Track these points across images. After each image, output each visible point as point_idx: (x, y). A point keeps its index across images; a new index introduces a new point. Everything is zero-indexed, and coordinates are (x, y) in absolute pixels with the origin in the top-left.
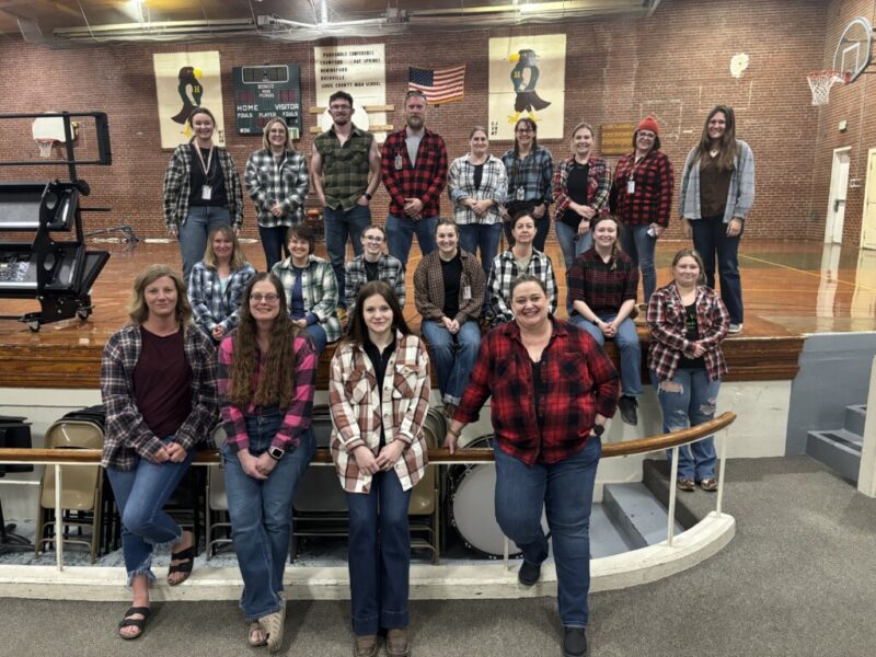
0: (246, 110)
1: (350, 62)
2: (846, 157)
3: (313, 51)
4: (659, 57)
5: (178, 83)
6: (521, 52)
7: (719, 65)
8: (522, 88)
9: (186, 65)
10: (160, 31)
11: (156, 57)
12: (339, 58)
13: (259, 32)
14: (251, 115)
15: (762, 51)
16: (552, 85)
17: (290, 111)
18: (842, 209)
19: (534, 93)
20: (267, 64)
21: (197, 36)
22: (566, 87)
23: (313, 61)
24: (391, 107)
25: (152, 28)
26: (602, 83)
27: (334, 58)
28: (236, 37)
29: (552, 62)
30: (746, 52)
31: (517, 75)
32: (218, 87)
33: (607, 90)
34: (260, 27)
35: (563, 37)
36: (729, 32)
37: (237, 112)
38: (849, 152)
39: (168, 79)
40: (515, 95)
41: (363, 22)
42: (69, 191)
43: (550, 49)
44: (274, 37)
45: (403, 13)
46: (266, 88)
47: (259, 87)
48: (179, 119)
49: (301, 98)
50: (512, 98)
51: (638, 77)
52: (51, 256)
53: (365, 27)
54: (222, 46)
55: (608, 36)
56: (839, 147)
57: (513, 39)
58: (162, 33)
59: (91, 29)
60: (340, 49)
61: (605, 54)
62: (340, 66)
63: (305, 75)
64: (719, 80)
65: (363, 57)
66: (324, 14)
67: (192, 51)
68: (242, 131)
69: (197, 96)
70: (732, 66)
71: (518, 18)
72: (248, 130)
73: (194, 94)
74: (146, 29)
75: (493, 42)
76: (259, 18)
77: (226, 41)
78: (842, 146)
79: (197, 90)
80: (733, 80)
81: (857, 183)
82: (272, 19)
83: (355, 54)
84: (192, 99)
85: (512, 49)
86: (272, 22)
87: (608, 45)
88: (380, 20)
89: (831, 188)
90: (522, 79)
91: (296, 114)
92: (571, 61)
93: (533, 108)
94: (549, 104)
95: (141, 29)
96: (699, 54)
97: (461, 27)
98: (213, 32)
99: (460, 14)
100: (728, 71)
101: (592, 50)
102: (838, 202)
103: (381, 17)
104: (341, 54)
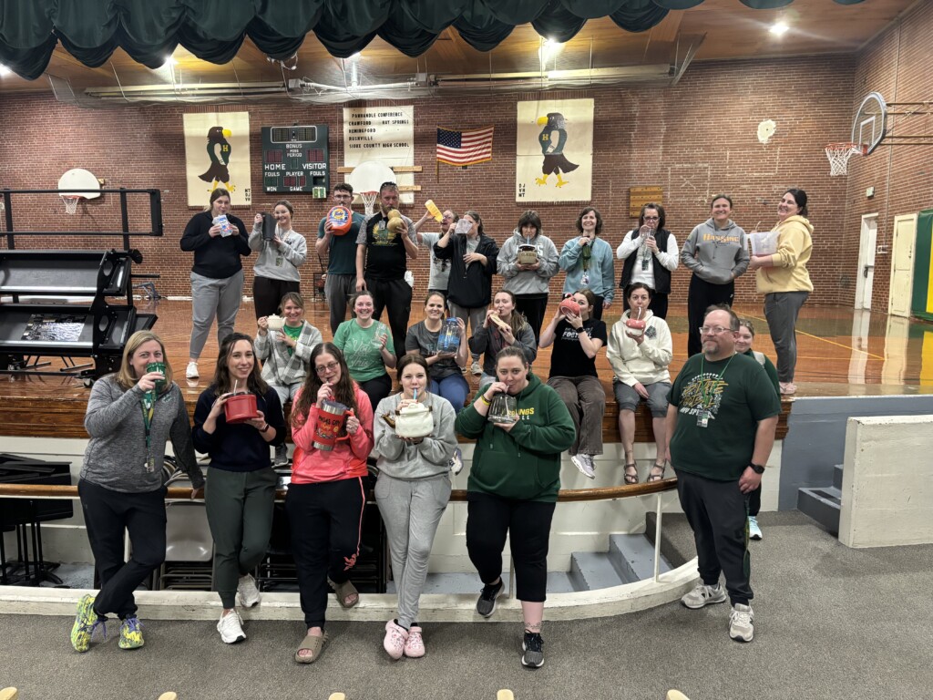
0: (274, 169)
1: (379, 124)
2: (874, 223)
3: (342, 111)
4: (687, 122)
5: (207, 142)
6: (549, 115)
7: (746, 131)
8: (550, 150)
9: (216, 125)
10: (192, 92)
11: (186, 117)
12: (368, 119)
13: (289, 95)
14: (278, 174)
15: (790, 117)
16: (580, 148)
17: (317, 170)
18: (871, 274)
19: (562, 155)
20: (295, 125)
21: (227, 98)
22: (594, 150)
23: (341, 122)
24: (419, 168)
25: (183, 90)
26: (630, 146)
27: (363, 119)
28: (265, 99)
29: (582, 125)
30: (773, 118)
31: (545, 137)
32: (247, 146)
33: (635, 154)
34: (290, 90)
35: (591, 101)
36: (756, 99)
37: (264, 171)
38: (876, 218)
39: (197, 139)
40: (543, 158)
41: (392, 85)
42: (124, 259)
43: (579, 113)
44: (303, 99)
45: (432, 77)
46: (294, 147)
47: (288, 146)
48: (206, 177)
49: (329, 159)
50: (540, 161)
51: (666, 142)
52: (105, 318)
53: (395, 90)
54: (252, 108)
55: (636, 101)
56: (866, 213)
57: (541, 102)
58: (193, 95)
59: (122, 89)
60: (369, 110)
61: (632, 118)
62: (369, 127)
63: (334, 135)
64: (746, 146)
65: (391, 119)
66: (354, 78)
67: (222, 111)
68: (268, 189)
69: (226, 155)
70: (758, 132)
71: (546, 84)
72: (275, 189)
73: (222, 153)
74: (178, 90)
75: (521, 106)
76: (290, 81)
77: (255, 103)
78: (869, 212)
79: (226, 149)
80: (760, 146)
81: (884, 250)
82: (303, 82)
83: (385, 115)
84: (220, 158)
85: (540, 113)
86: (303, 86)
87: (636, 110)
88: (409, 84)
89: (860, 254)
90: (549, 142)
91: (324, 173)
92: (598, 124)
93: (561, 171)
94: (577, 166)
95: (173, 90)
96: (726, 120)
97: (489, 91)
98: (244, 94)
99: (488, 80)
100: (755, 137)
101: (619, 114)
102: (867, 268)
103: (410, 81)
104: (370, 115)
